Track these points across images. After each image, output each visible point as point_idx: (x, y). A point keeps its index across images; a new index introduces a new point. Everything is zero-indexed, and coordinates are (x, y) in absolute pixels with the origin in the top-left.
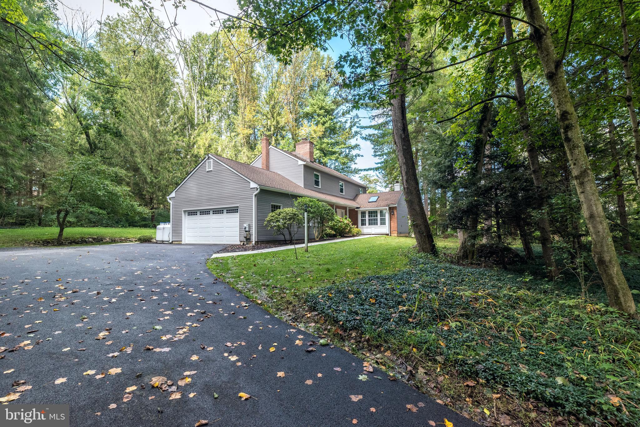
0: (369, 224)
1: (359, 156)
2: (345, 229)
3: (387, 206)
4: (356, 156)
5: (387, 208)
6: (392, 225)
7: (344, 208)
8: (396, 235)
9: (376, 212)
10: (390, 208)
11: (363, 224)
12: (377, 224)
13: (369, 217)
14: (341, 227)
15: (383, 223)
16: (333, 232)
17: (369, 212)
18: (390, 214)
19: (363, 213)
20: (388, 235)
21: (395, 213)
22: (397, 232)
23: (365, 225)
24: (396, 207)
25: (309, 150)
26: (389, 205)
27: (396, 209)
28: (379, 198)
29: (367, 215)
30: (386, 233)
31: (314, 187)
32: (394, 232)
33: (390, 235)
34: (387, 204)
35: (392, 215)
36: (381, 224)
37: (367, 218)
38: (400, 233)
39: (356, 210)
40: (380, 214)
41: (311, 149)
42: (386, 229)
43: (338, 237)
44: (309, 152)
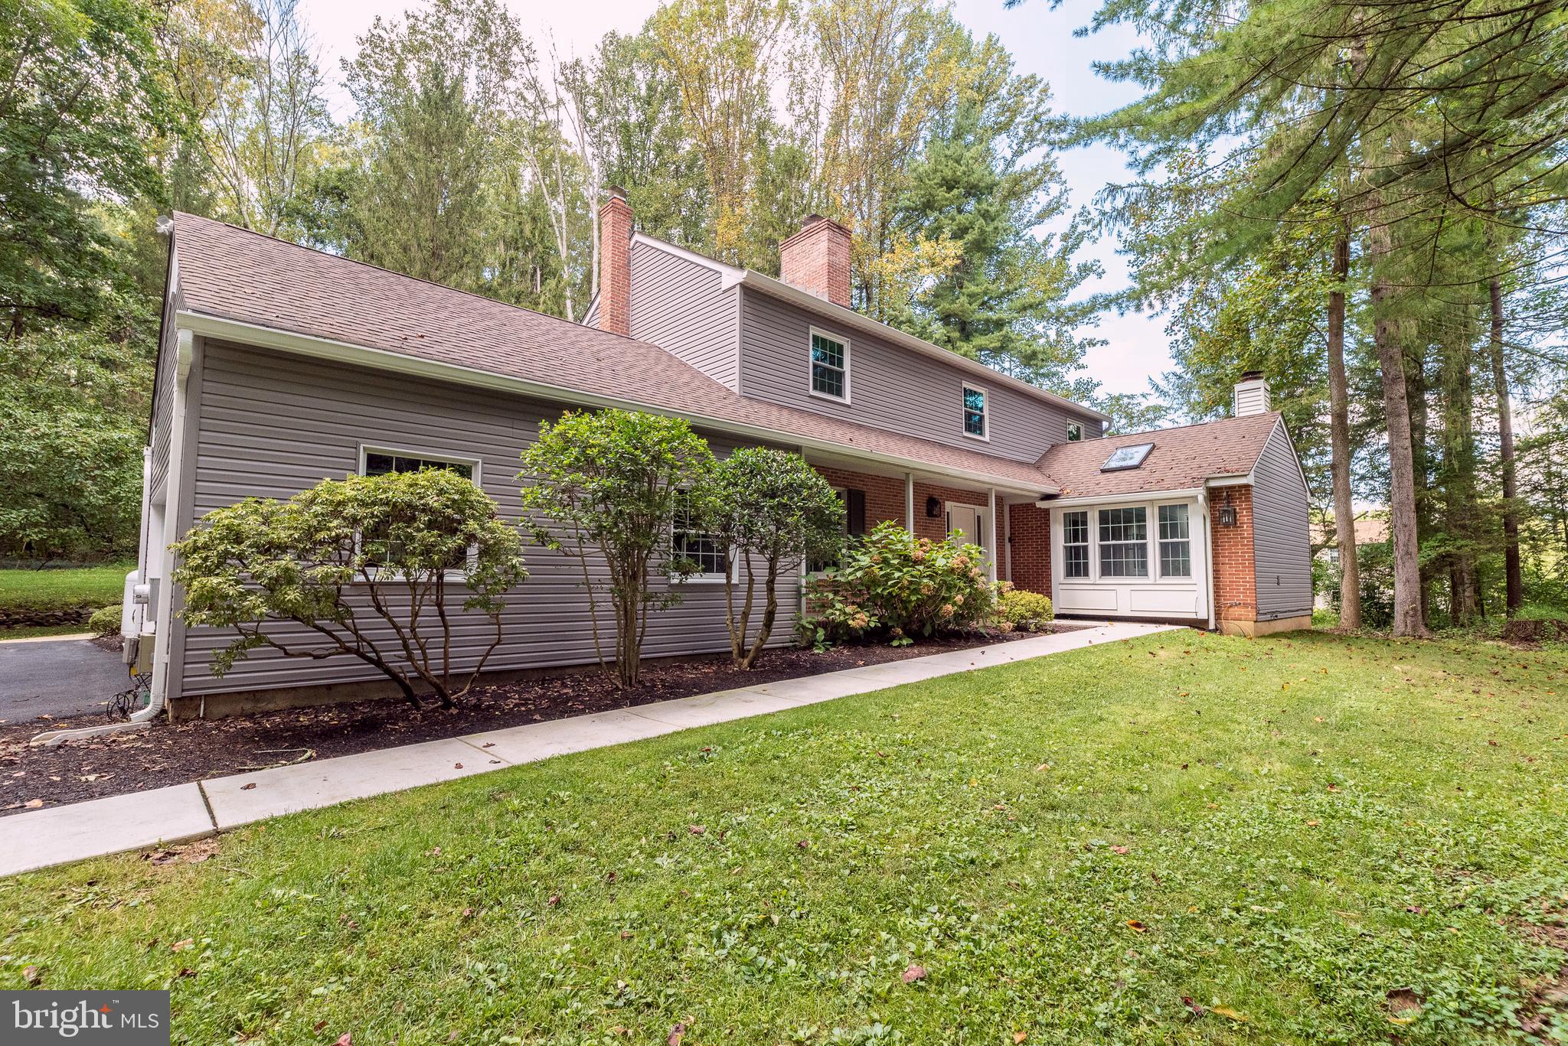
0: (1106, 571)
1: (1092, 343)
2: (937, 599)
3: (1194, 482)
4: (1082, 346)
5: (1200, 493)
6: (1226, 579)
7: (976, 497)
8: (1248, 626)
9: (1141, 515)
10: (1213, 495)
11: (1077, 566)
12: (1144, 572)
13: (1104, 535)
14: (914, 587)
15: (1175, 562)
16: (862, 620)
17: (1104, 517)
18: (1215, 522)
19: (1076, 523)
20: (1199, 625)
21: (1244, 517)
22: (1252, 615)
23: (1086, 574)
24: (1247, 487)
25: (826, 260)
26: (1207, 480)
27: (1248, 499)
28: (1156, 453)
29: (1094, 529)
30: (1193, 616)
31: (811, 397)
32: (1236, 611)
33: (1212, 626)
34: (1195, 474)
35: (1227, 525)
36: (1165, 572)
37: (1094, 542)
38: (1268, 617)
39: (1041, 505)
40: (1157, 523)
41: (835, 254)
42: (1193, 595)
43: (895, 643)
44: (826, 267)
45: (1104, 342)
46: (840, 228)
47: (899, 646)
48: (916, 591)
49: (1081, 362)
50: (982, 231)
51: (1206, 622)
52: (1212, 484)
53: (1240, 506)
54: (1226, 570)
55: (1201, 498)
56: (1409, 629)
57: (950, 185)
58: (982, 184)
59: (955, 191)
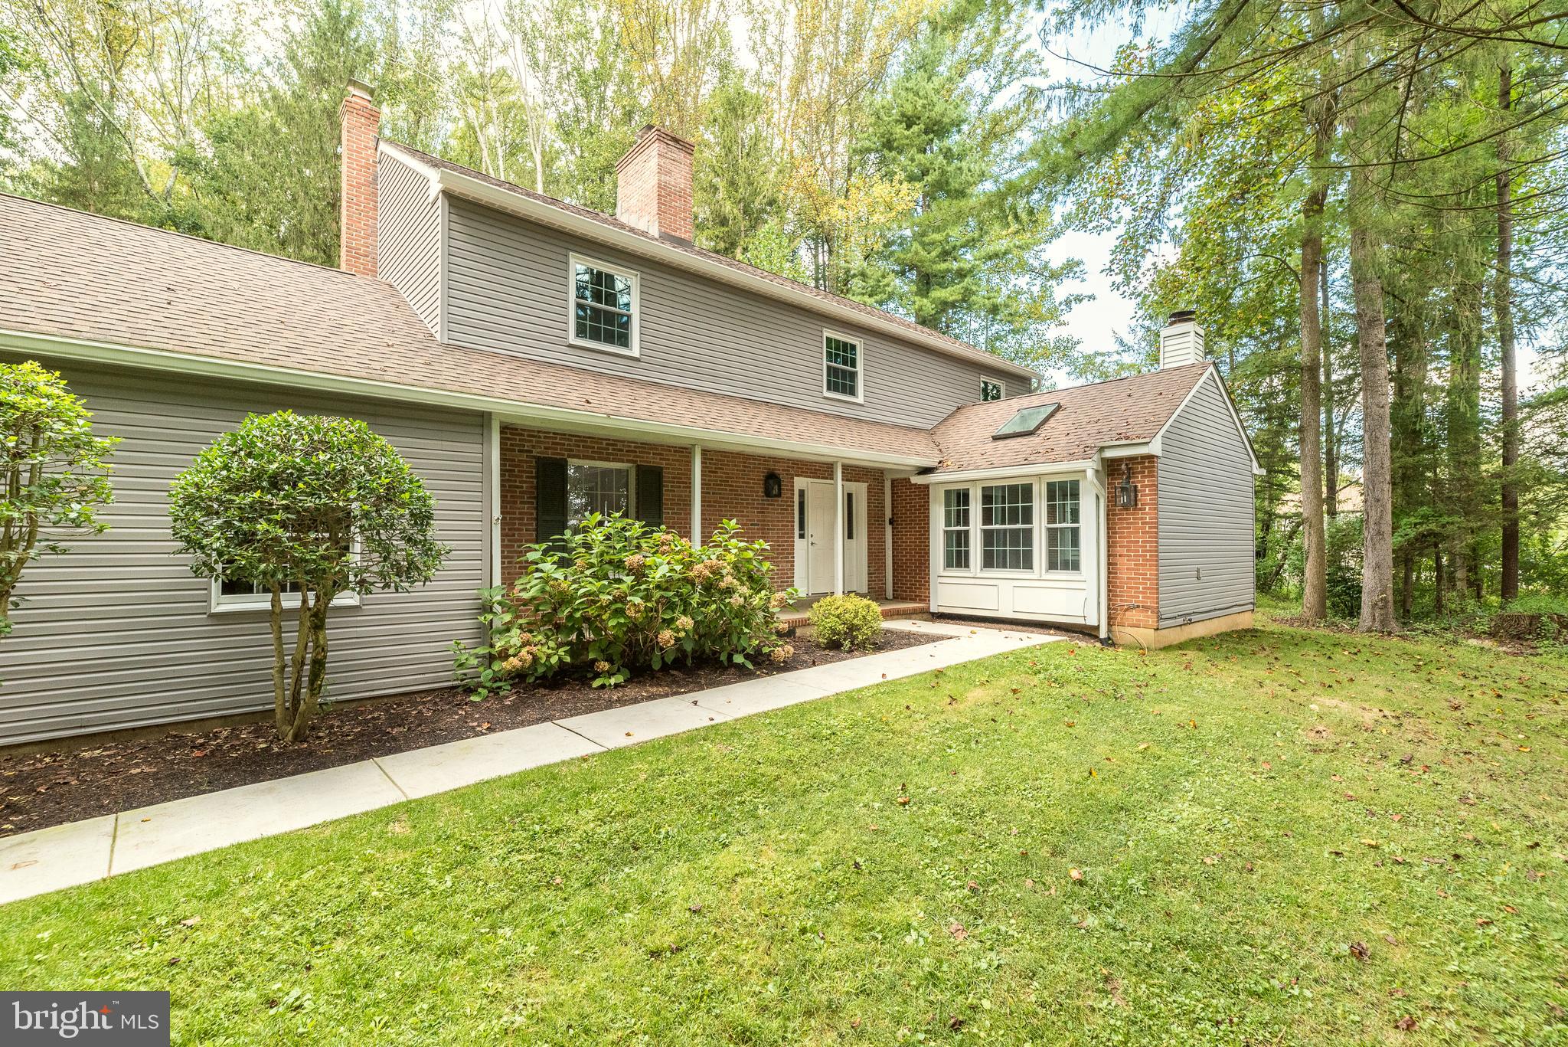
0: (988, 562)
3: (1088, 453)
5: (1090, 467)
6: (1120, 575)
7: (822, 469)
8: (1147, 636)
9: (1027, 492)
10: (1112, 469)
11: (957, 555)
12: (1028, 565)
13: (987, 518)
15: (1062, 554)
17: (986, 495)
18: (1112, 501)
19: (960, 500)
20: (1087, 632)
21: (1145, 497)
22: (1152, 621)
23: (967, 566)
24: (1151, 458)
25: (654, 181)
26: (1102, 449)
27: (1152, 474)
28: (1059, 416)
29: (976, 509)
30: (1081, 621)
31: (571, 346)
32: (1133, 616)
33: (1103, 634)
34: (1090, 442)
35: (1125, 507)
36: (1052, 565)
37: (976, 527)
38: (1180, 621)
39: (917, 480)
40: (1044, 504)
41: (668, 173)
42: (1082, 595)
43: (596, 683)
44: (656, 189)
45: (1092, 297)
46: (676, 140)
47: (603, 687)
48: (620, 612)
49: (1062, 318)
50: (943, 173)
51: (1097, 628)
52: (1109, 454)
53: (1141, 482)
54: (1124, 564)
55: (1090, 473)
56: (1377, 624)
57: (909, 121)
58: (946, 120)
59: (915, 128)
